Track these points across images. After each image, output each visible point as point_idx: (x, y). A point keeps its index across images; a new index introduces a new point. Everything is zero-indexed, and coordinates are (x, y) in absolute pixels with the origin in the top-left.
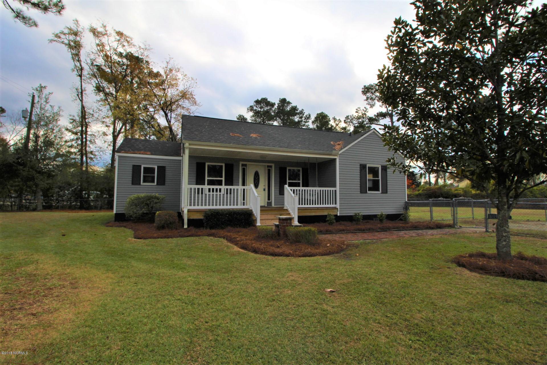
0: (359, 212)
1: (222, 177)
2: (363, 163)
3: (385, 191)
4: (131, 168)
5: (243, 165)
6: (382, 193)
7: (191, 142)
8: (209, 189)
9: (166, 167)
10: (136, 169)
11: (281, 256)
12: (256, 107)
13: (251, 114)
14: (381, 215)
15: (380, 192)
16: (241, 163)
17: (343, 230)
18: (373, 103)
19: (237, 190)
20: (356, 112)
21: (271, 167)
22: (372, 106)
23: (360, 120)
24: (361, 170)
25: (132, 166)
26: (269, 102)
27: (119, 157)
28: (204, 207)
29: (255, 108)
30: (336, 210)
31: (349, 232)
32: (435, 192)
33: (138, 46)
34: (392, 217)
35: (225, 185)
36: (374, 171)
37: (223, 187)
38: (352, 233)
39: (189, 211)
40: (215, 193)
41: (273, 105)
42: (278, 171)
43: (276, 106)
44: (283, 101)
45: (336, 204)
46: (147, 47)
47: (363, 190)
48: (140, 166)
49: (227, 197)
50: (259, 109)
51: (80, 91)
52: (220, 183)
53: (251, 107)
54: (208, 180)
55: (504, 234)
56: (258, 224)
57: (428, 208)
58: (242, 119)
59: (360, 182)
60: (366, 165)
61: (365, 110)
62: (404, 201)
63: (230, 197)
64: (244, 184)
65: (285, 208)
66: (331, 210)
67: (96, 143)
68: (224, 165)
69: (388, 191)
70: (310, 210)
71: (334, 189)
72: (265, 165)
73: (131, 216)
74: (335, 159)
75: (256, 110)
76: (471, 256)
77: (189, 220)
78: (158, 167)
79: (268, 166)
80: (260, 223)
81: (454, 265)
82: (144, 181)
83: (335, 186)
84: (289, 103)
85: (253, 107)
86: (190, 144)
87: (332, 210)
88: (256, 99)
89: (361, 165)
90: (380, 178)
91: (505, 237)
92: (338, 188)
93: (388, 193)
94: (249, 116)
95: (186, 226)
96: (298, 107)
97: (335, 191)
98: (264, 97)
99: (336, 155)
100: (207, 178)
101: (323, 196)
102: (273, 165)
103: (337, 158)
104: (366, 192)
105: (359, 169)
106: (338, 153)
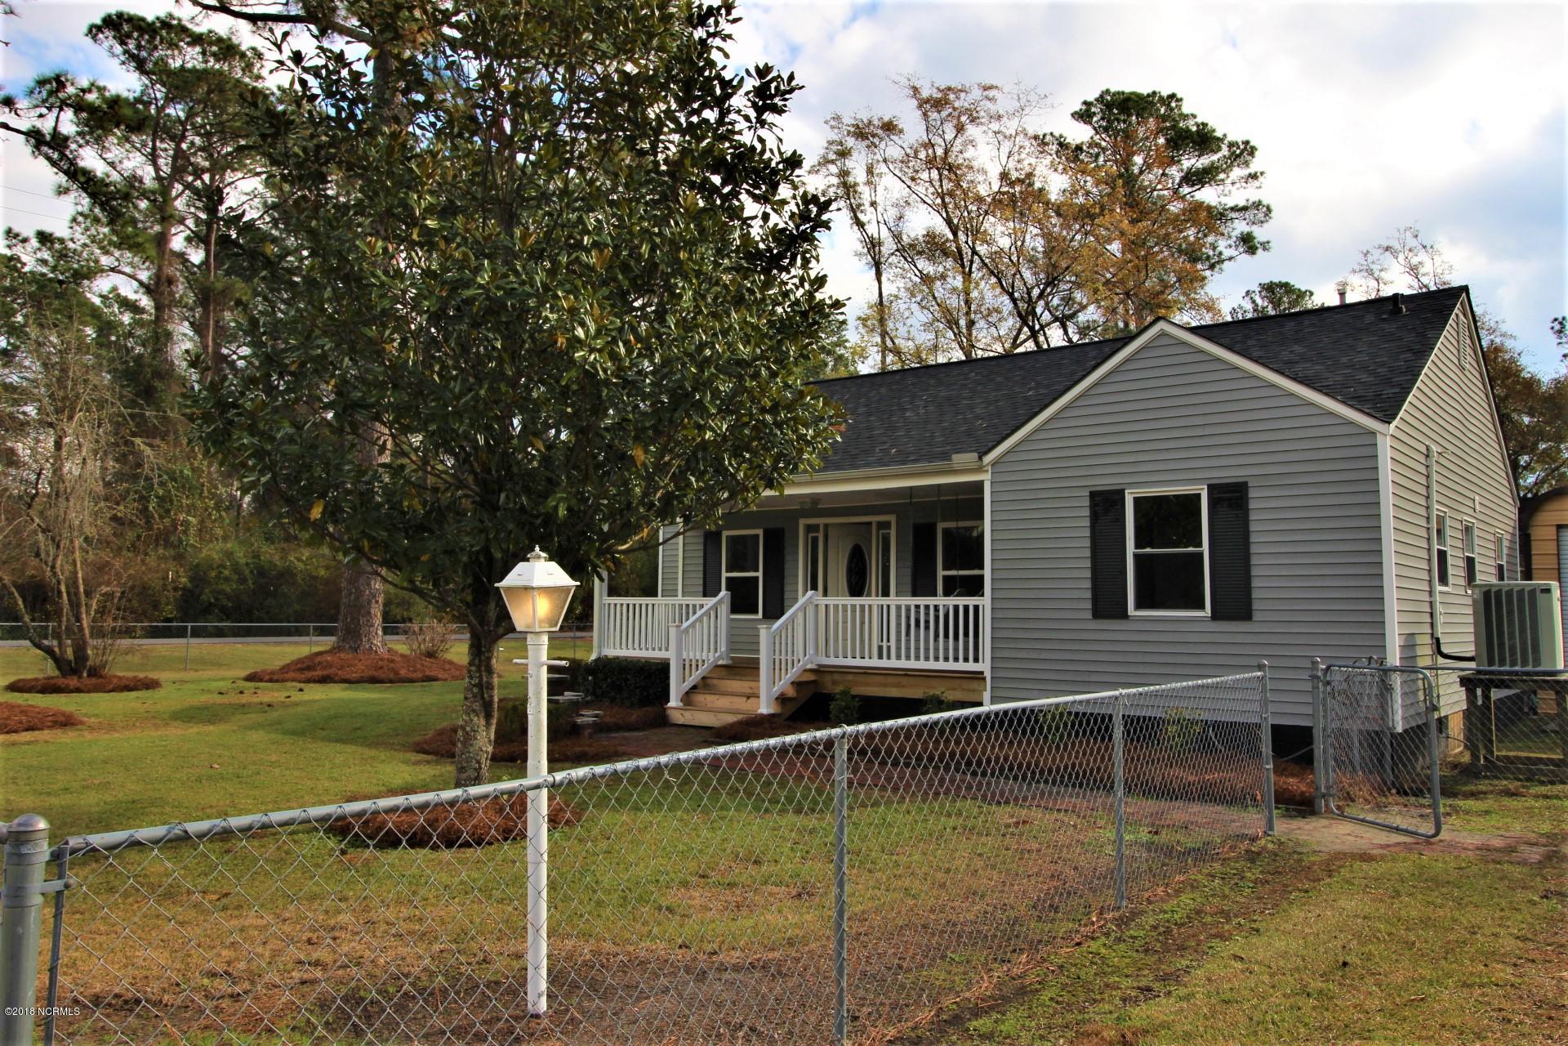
1: (757, 569)
2: (1108, 483)
3: (1233, 609)
5: (810, 529)
6: (1216, 616)
15: (1208, 610)
16: (802, 522)
21: (887, 525)
24: (1095, 518)
30: (975, 685)
42: (909, 540)
45: (979, 659)
47: (1107, 605)
54: (728, 579)
56: (673, 702)
59: (1091, 569)
60: (1125, 493)
66: (958, 682)
68: (760, 532)
69: (1256, 606)
70: (880, 679)
72: (869, 523)
79: (882, 525)
80: (682, 701)
87: (966, 684)
89: (1093, 495)
90: (1205, 549)
92: (986, 599)
93: (1257, 616)
97: (976, 608)
99: (980, 469)
100: (725, 575)
101: (927, 628)
102: (892, 518)
103: (986, 478)
104: (1124, 615)
105: (1087, 512)
106: (980, 458)
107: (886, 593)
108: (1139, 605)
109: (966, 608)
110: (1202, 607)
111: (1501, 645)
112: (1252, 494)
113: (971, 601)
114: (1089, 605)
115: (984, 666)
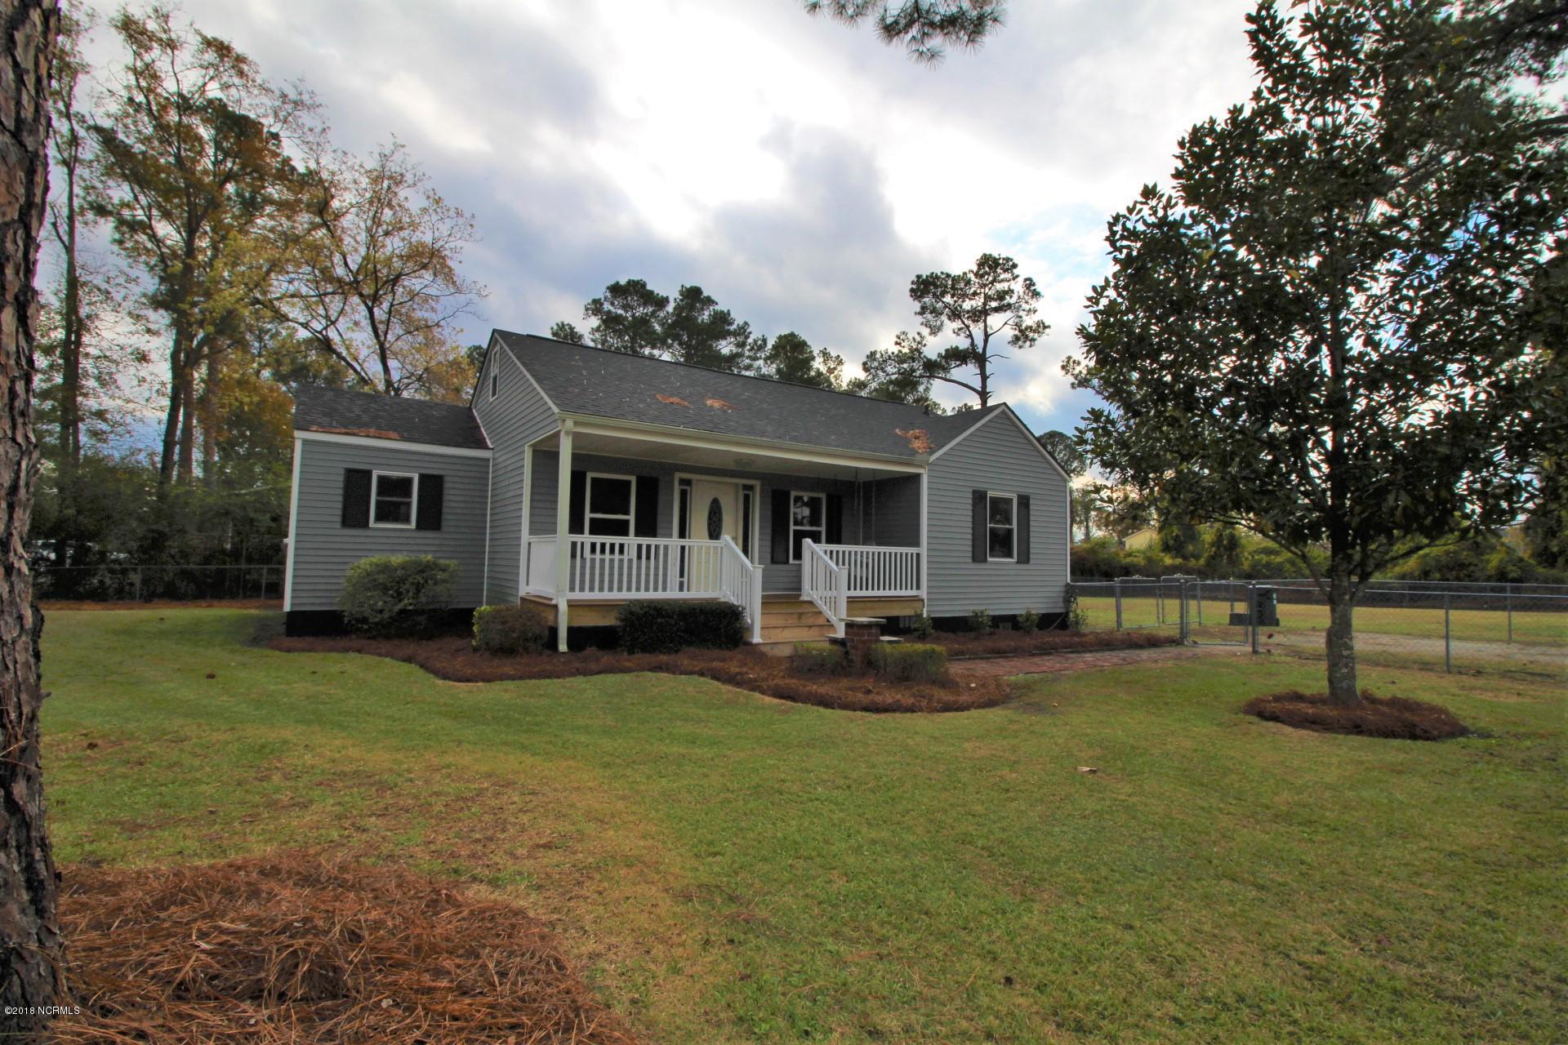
0: (982, 608)
1: (627, 512)
2: (981, 486)
3: (1024, 558)
4: (341, 478)
5: (683, 482)
6: (1018, 562)
7: (580, 418)
8: (593, 546)
9: (446, 479)
10: (356, 481)
11: (894, 711)
12: (612, 304)
13: (595, 322)
14: (1028, 616)
15: (1015, 559)
16: (678, 476)
17: (962, 653)
18: (939, 323)
19: (666, 548)
20: (897, 343)
21: (751, 488)
22: (935, 330)
23: (905, 366)
24: (974, 505)
25: (342, 472)
26: (651, 292)
27: (305, 442)
28: (615, 595)
29: (607, 306)
30: (919, 604)
31: (975, 656)
32: (1084, 559)
33: (278, 93)
34: (1047, 621)
35: (637, 535)
36: (1000, 508)
37: (632, 541)
38: (981, 658)
39: (572, 605)
40: (607, 556)
41: (662, 302)
42: (769, 500)
43: (670, 308)
44: (693, 296)
45: (918, 588)
46: (305, 97)
47: (978, 557)
48: (369, 473)
49: (639, 568)
50: (620, 312)
51: (65, 212)
52: (621, 529)
53: (595, 302)
54: (592, 520)
55: (1345, 653)
56: (757, 639)
57: (1112, 601)
58: (567, 337)
59: (973, 534)
60: (986, 493)
61: (918, 338)
62: (1064, 583)
63: (648, 568)
64: (682, 535)
65: (804, 598)
66: (907, 603)
67: (119, 382)
68: (633, 479)
69: (1031, 556)
70: (862, 605)
71: (914, 550)
72: (737, 485)
73: (365, 620)
74: (917, 477)
75: (609, 312)
76: (1277, 699)
77: (571, 630)
78: (423, 477)
79: (746, 487)
80: (762, 636)
81: (1255, 719)
82: (380, 518)
83: (917, 544)
84: (709, 301)
85: (602, 304)
86: (576, 423)
87: (911, 604)
88: (613, 282)
89: (974, 492)
90: (1015, 526)
91: (1347, 657)
92: (923, 550)
93: (1032, 561)
94: (586, 327)
95: (563, 647)
96: (732, 315)
97: (918, 555)
98: (636, 279)
100: (588, 515)
101: (890, 568)
102: (757, 483)
103: (923, 472)
104: (985, 560)
105: (970, 502)
108: (991, 555)
110: (1010, 555)
112: (1031, 502)
114: (970, 554)
115: (923, 593)
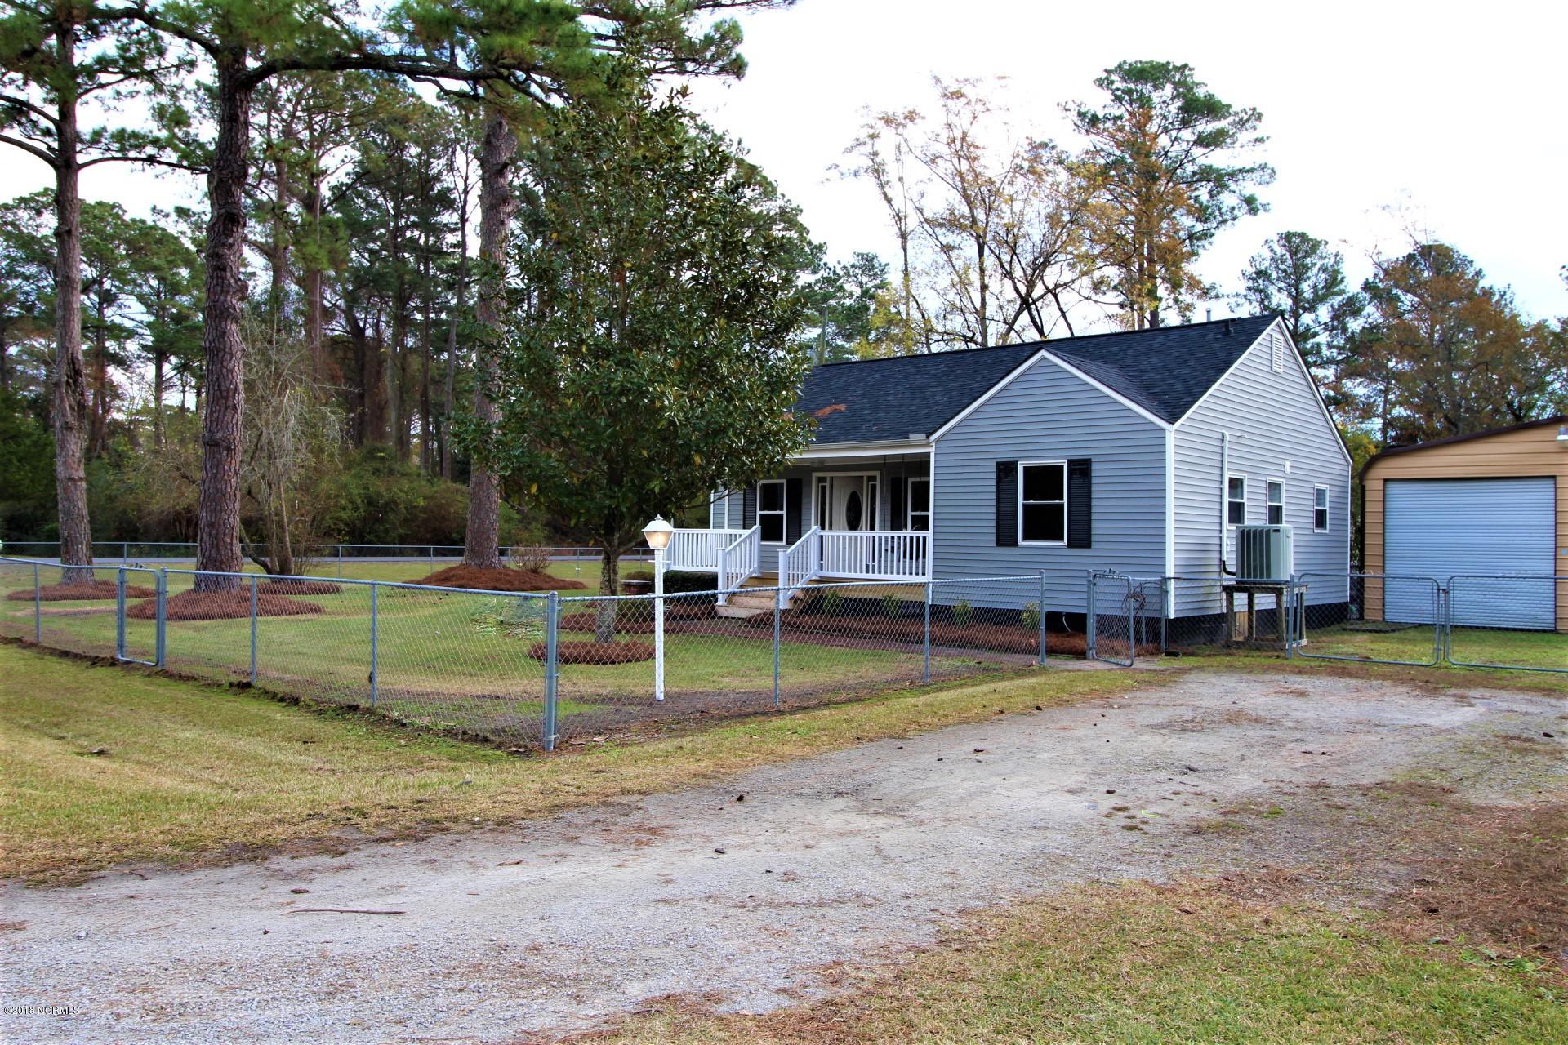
1: (782, 509)
2: (1007, 456)
3: (1082, 540)
5: (821, 480)
6: (1070, 545)
15: (1065, 542)
16: (815, 475)
21: (873, 478)
24: (999, 480)
30: (922, 590)
36: (1044, 480)
42: (889, 489)
45: (924, 573)
47: (1006, 538)
54: (761, 515)
56: (720, 602)
59: (996, 514)
60: (1016, 463)
64: (822, 523)
66: (909, 588)
68: (784, 481)
69: (1094, 539)
72: (862, 477)
87: (915, 590)
89: (998, 464)
90: (1065, 500)
92: (930, 533)
93: (1094, 545)
99: (928, 445)
100: (759, 512)
101: (892, 551)
102: (877, 474)
103: (932, 450)
104: (1015, 544)
105: (994, 476)
106: (928, 437)
107: (873, 528)
108: (1025, 538)
109: (918, 538)
110: (1062, 539)
111: (1249, 565)
112: (1094, 466)
113: (921, 534)
114: (994, 537)
115: (928, 578)
